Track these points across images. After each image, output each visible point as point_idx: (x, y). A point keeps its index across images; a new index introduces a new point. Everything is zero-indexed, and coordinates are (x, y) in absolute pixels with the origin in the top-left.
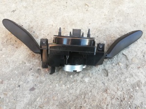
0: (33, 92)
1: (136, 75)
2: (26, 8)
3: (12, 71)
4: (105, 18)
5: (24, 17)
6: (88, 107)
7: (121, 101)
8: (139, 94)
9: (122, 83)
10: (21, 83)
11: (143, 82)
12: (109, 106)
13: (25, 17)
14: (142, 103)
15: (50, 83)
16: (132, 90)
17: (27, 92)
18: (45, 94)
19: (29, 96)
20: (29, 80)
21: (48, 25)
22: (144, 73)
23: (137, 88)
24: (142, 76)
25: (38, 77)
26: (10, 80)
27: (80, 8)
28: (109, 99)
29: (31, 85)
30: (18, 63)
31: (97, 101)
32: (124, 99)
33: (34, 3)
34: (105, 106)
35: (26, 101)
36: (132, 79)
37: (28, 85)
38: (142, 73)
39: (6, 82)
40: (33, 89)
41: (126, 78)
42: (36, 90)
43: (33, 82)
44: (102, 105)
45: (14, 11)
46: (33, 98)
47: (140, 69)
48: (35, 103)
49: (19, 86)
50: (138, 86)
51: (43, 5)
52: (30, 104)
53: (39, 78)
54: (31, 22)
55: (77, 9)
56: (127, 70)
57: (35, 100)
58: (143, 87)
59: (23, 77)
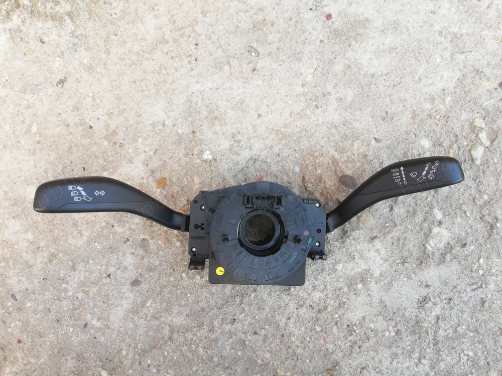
0: (138, 288)
1: (362, 257)
2: (90, 68)
3: (89, 243)
4: (304, 94)
5: (90, 99)
6: (249, 320)
7: (319, 311)
8: (362, 298)
9: (326, 273)
10: (111, 270)
11: (377, 274)
12: (292, 320)
13: (93, 98)
14: (364, 318)
15: (169, 271)
16: (346, 290)
17: (126, 288)
18: (160, 293)
19: (131, 296)
20: (126, 263)
21: (154, 125)
22: (383, 251)
23: (360, 286)
24: (378, 258)
25: (143, 258)
26: (87, 262)
27: (234, 63)
28: (292, 306)
29: (131, 274)
30: (97, 227)
31: (267, 309)
32: (326, 308)
33: (108, 52)
34: (284, 320)
35: (126, 305)
36: (350, 265)
37: (127, 275)
38: (377, 251)
39: (81, 267)
40: (136, 283)
41: (336, 263)
42: (144, 286)
43: (136, 269)
44: (278, 318)
45: (62, 82)
46: (139, 300)
47: (376, 241)
48: (144, 310)
49: (109, 276)
50: (363, 281)
51: (134, 58)
52: (135, 310)
53: (145, 261)
54: (110, 114)
55: (226, 68)
56: (343, 242)
57: (143, 304)
58: (372, 285)
59: (114, 257)
